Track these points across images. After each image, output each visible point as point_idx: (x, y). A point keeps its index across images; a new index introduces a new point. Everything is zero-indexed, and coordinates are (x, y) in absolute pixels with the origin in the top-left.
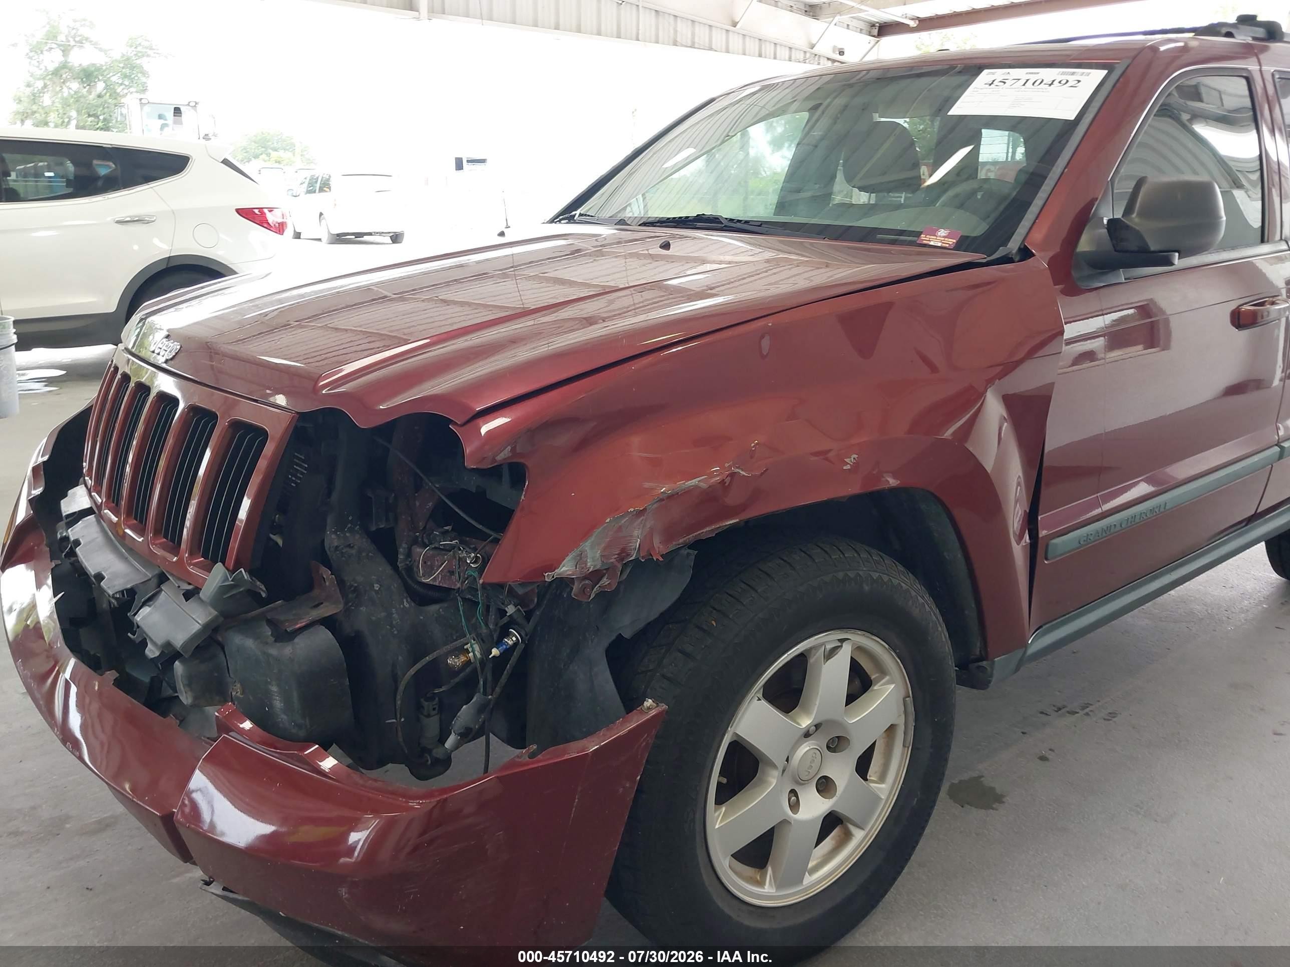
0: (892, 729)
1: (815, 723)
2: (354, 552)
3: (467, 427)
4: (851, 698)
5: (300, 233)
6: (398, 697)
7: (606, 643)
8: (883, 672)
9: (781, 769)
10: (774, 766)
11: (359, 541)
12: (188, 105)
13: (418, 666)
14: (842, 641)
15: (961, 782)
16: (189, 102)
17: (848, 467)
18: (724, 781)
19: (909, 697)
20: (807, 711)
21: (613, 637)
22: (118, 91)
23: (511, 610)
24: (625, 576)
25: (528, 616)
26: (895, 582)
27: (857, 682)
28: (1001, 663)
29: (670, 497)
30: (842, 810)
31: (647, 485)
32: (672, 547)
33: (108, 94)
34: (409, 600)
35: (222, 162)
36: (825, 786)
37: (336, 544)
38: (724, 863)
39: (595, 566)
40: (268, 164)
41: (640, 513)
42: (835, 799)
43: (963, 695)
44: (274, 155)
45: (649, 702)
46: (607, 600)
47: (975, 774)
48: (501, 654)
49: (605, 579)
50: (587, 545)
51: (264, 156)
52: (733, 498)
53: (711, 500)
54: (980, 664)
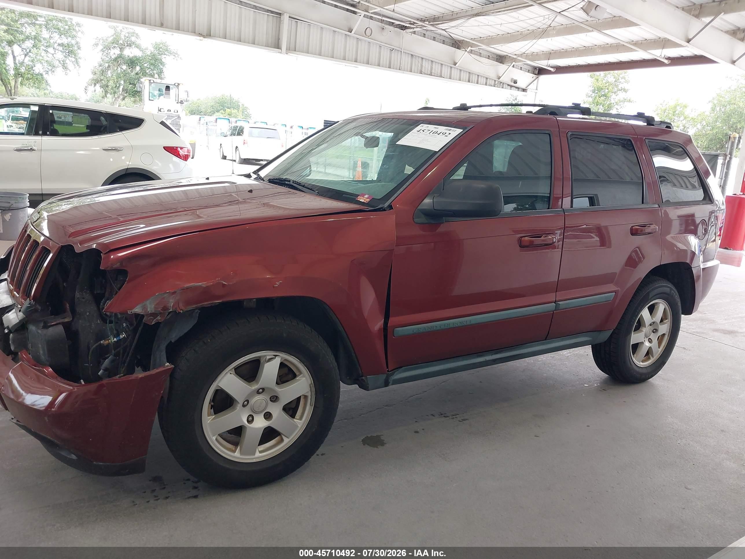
0: (306, 396)
1: (263, 388)
2: (84, 300)
5: (226, 156)
6: (89, 356)
8: (301, 373)
9: (243, 404)
10: (239, 403)
11: (88, 296)
12: (175, 85)
13: (97, 344)
14: (276, 356)
15: (371, 436)
16: (175, 84)
17: (277, 286)
18: (213, 404)
19: (312, 384)
20: (258, 383)
21: (169, 341)
22: (147, 72)
24: (168, 317)
28: (373, 379)
29: (188, 289)
30: (277, 427)
31: (177, 282)
32: (190, 308)
33: (141, 73)
34: (100, 320)
35: (160, 123)
36: (268, 416)
37: (78, 297)
38: (212, 439)
39: (151, 311)
40: (222, 116)
41: (174, 293)
42: (271, 421)
44: (228, 110)
45: (167, 364)
46: (162, 326)
47: (379, 434)
48: (117, 341)
49: (159, 317)
50: (148, 303)
51: (222, 111)
52: (218, 292)
53: (206, 292)
54: (362, 378)
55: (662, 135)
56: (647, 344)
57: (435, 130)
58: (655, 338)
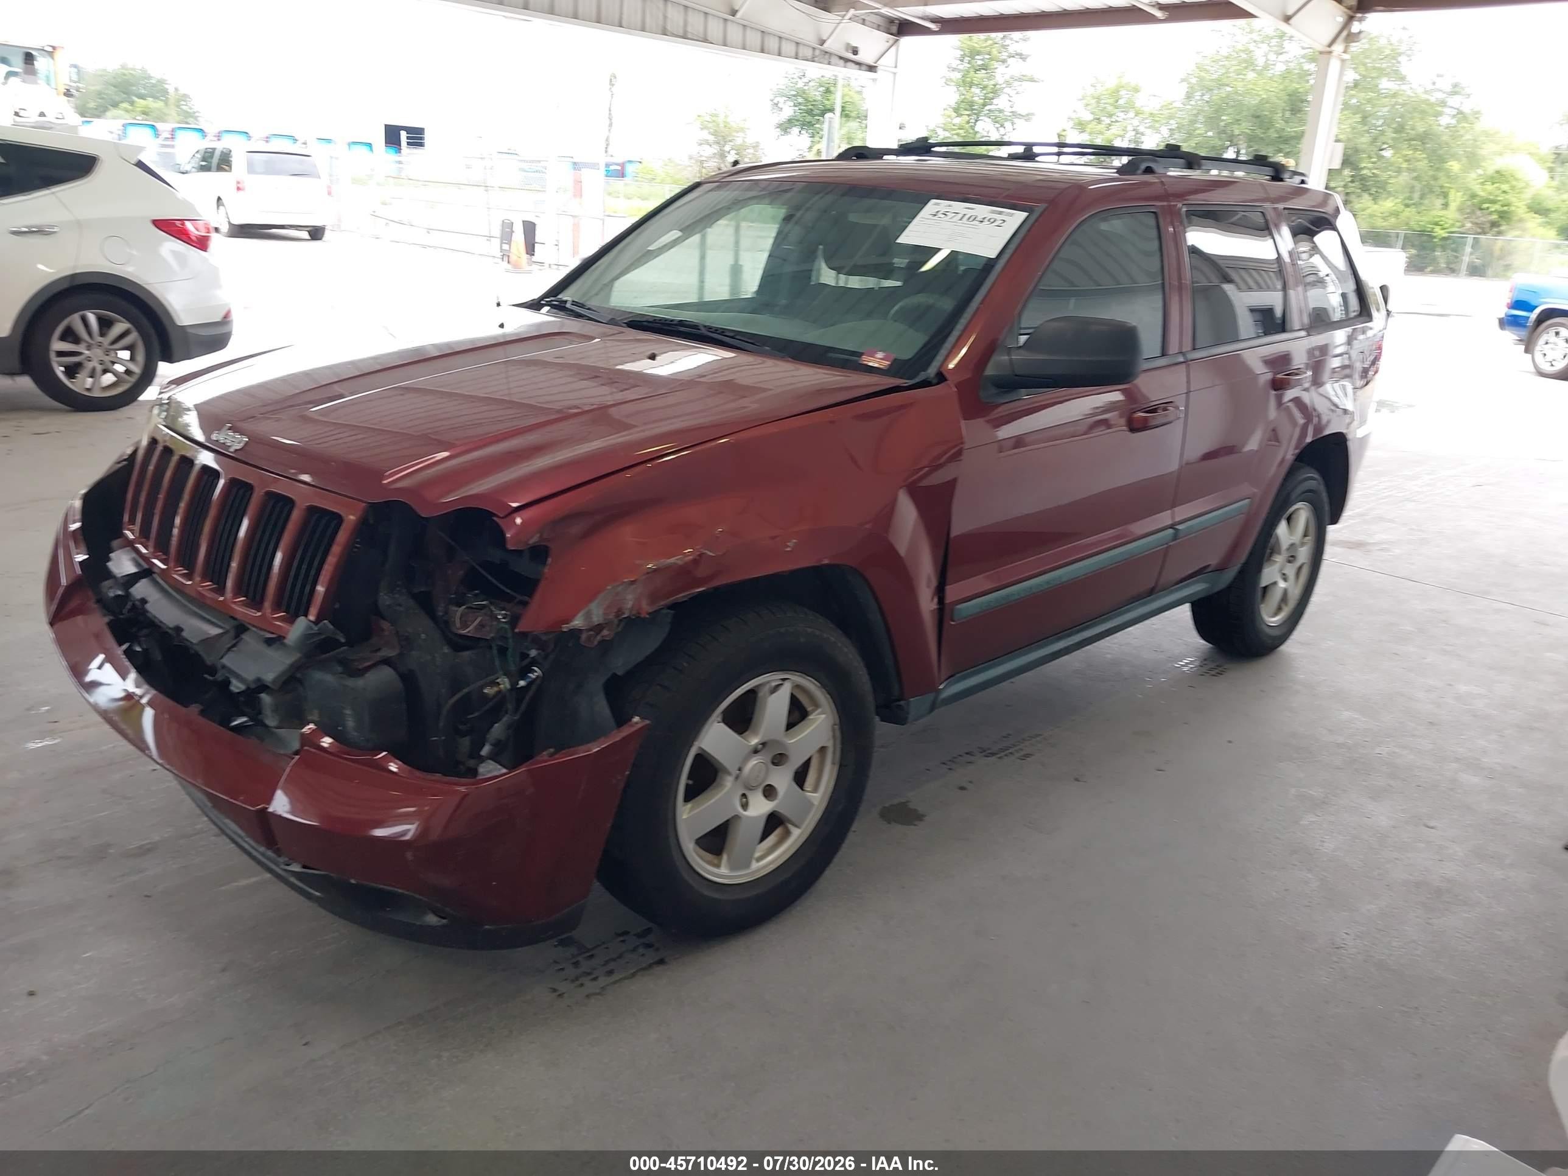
0: (823, 750)
1: (763, 741)
2: (403, 609)
3: (507, 519)
4: (790, 726)
6: (441, 720)
7: (603, 680)
8: (817, 706)
9: (734, 776)
10: (729, 774)
11: (406, 601)
13: (458, 696)
14: (783, 680)
15: (892, 806)
17: (789, 549)
18: (691, 782)
19: (836, 725)
20: (756, 733)
21: (610, 675)
23: (533, 653)
24: (620, 629)
25: (546, 657)
26: (825, 636)
27: (797, 714)
28: (916, 704)
29: (655, 570)
30: (784, 811)
31: (638, 562)
32: (655, 607)
34: (448, 647)
35: (135, 165)
36: (769, 792)
37: (388, 603)
38: (689, 847)
39: (598, 621)
41: (633, 582)
42: (777, 802)
43: (882, 729)
44: (140, 103)
45: (636, 719)
46: (606, 647)
47: (904, 800)
48: (525, 686)
49: (605, 631)
50: (593, 606)
51: (127, 105)
52: (701, 572)
53: (685, 574)
54: (898, 703)
55: (1293, 198)
56: (1282, 584)
57: (970, 213)
58: (1290, 571)
